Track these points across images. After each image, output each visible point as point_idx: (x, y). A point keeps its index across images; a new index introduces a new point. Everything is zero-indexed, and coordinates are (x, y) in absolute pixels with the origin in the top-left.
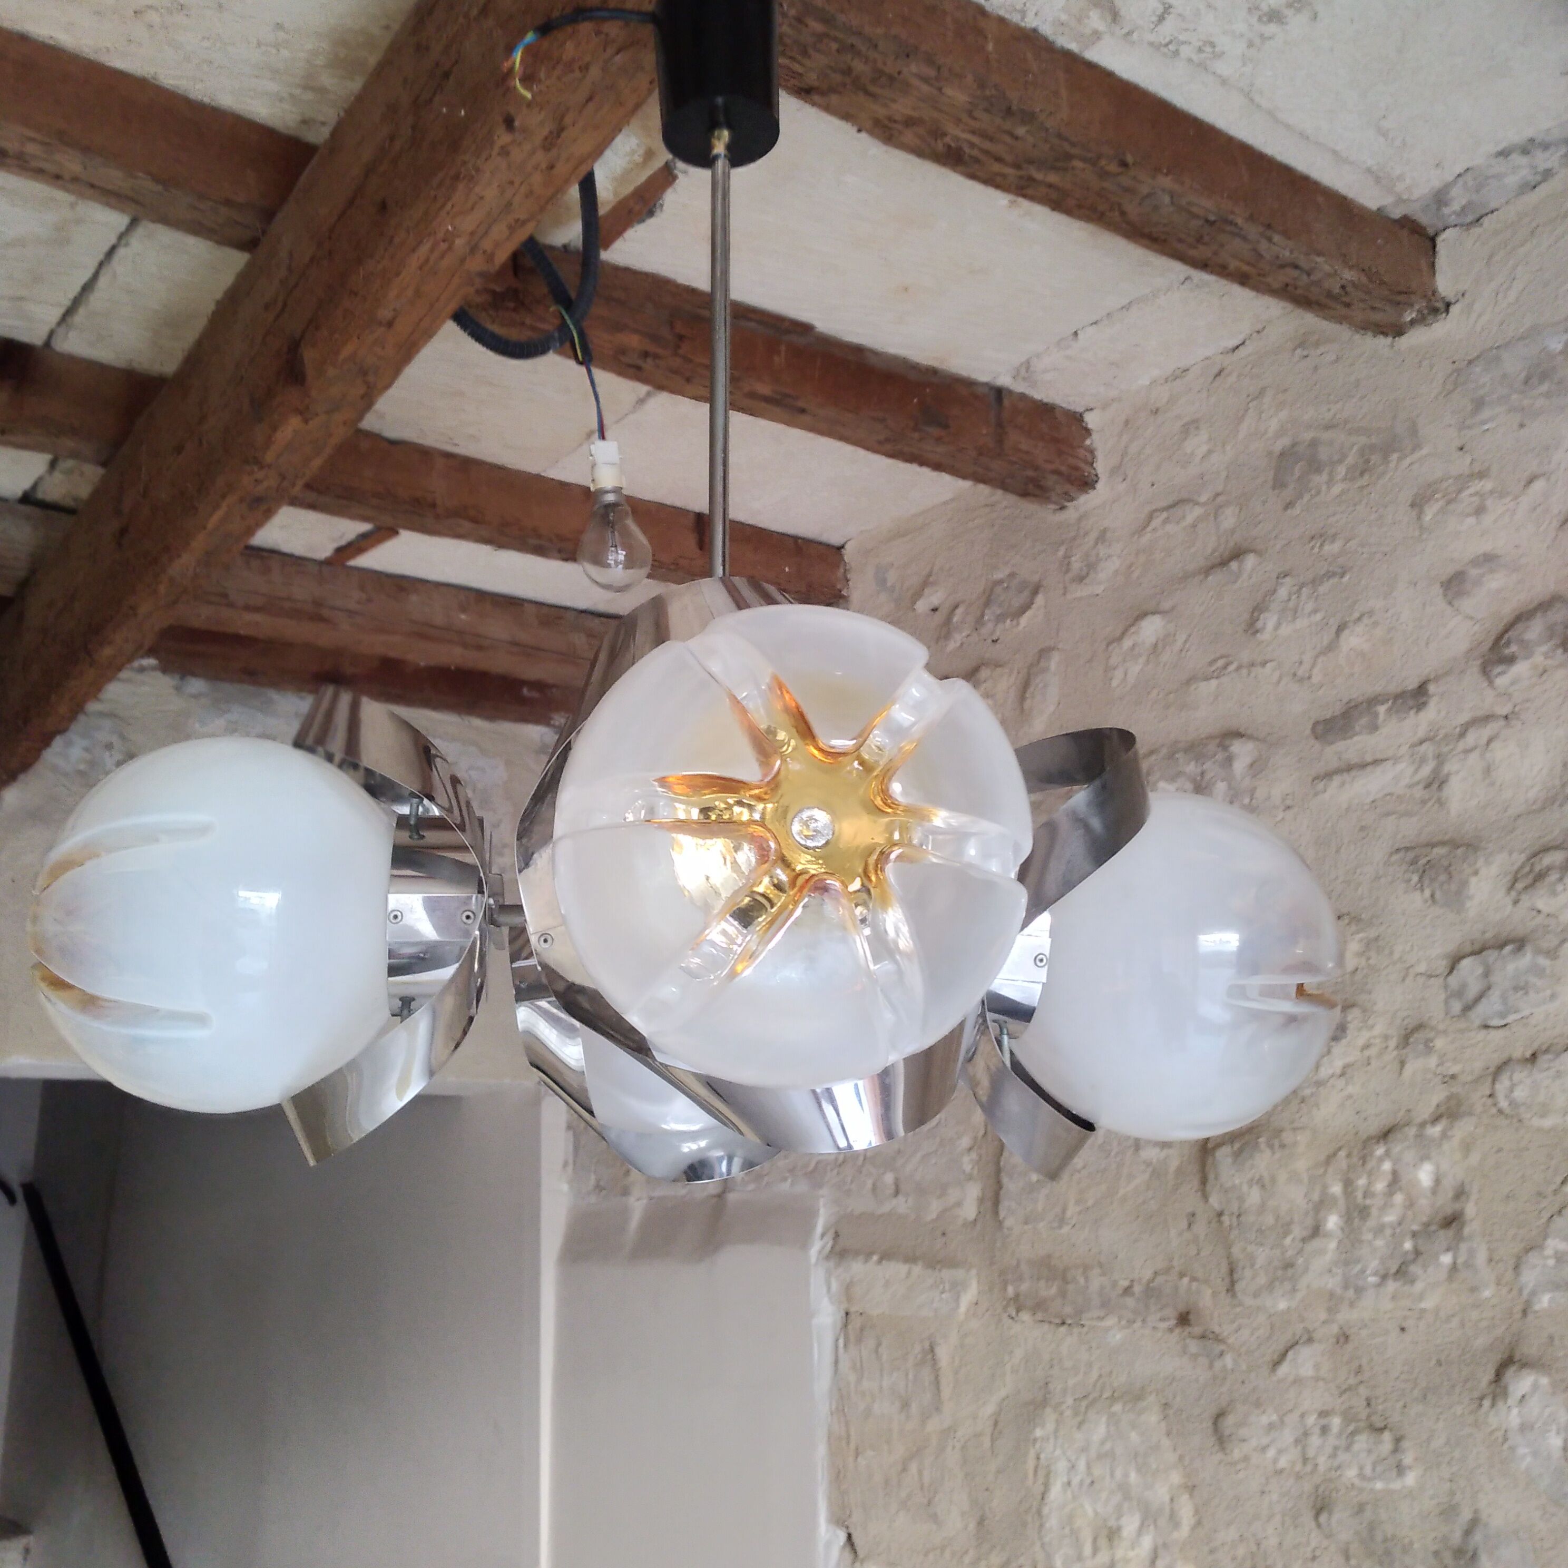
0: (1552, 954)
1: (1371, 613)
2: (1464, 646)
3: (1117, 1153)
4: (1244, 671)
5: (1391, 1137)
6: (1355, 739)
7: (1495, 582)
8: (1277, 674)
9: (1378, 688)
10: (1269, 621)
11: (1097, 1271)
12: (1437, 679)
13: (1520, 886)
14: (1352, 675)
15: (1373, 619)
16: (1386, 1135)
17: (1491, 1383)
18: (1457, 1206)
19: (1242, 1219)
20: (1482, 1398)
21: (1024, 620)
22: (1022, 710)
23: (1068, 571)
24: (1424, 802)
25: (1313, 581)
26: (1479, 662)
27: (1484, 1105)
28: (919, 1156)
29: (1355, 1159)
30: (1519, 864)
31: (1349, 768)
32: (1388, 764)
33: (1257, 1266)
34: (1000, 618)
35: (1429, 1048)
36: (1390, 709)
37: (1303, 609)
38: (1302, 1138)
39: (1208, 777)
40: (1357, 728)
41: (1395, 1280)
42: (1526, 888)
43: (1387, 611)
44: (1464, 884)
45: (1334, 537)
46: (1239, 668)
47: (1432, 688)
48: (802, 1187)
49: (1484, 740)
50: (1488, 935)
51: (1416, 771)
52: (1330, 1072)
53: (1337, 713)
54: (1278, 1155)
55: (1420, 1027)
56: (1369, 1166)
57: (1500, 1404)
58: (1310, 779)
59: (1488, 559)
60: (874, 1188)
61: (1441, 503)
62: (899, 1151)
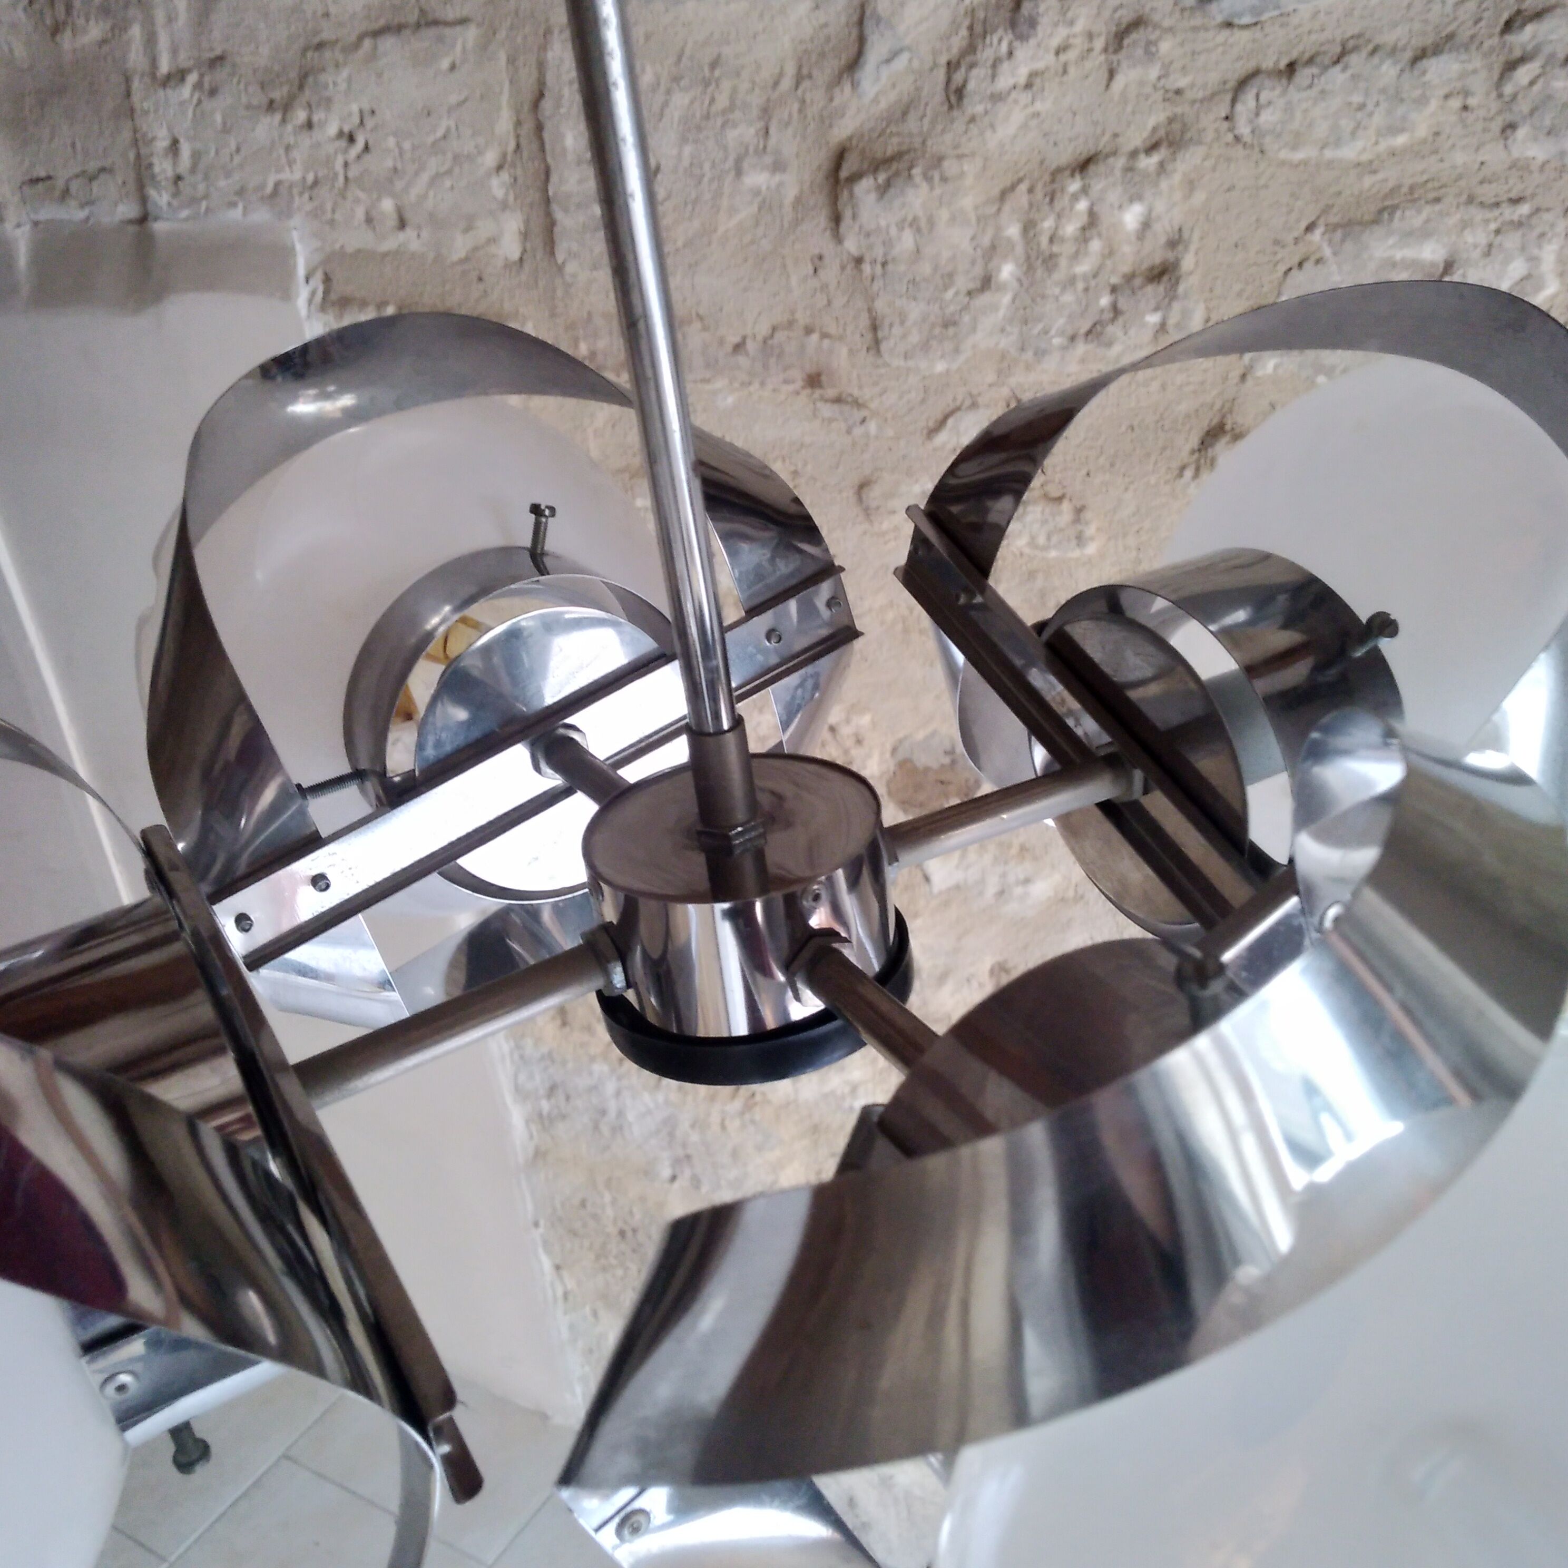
3: (711, 180)
5: (1092, 168)
11: (697, 325)
16: (1084, 165)
17: (1193, 452)
18: (1171, 256)
19: (890, 267)
20: (1183, 468)
27: (1217, 131)
28: (425, 177)
29: (1039, 194)
33: (908, 323)
35: (1150, 53)
38: (970, 168)
41: (1086, 341)
48: (261, 216)
52: (1011, 82)
54: (938, 191)
55: (1137, 23)
56: (1058, 205)
57: (1205, 476)
60: (369, 220)
62: (395, 170)
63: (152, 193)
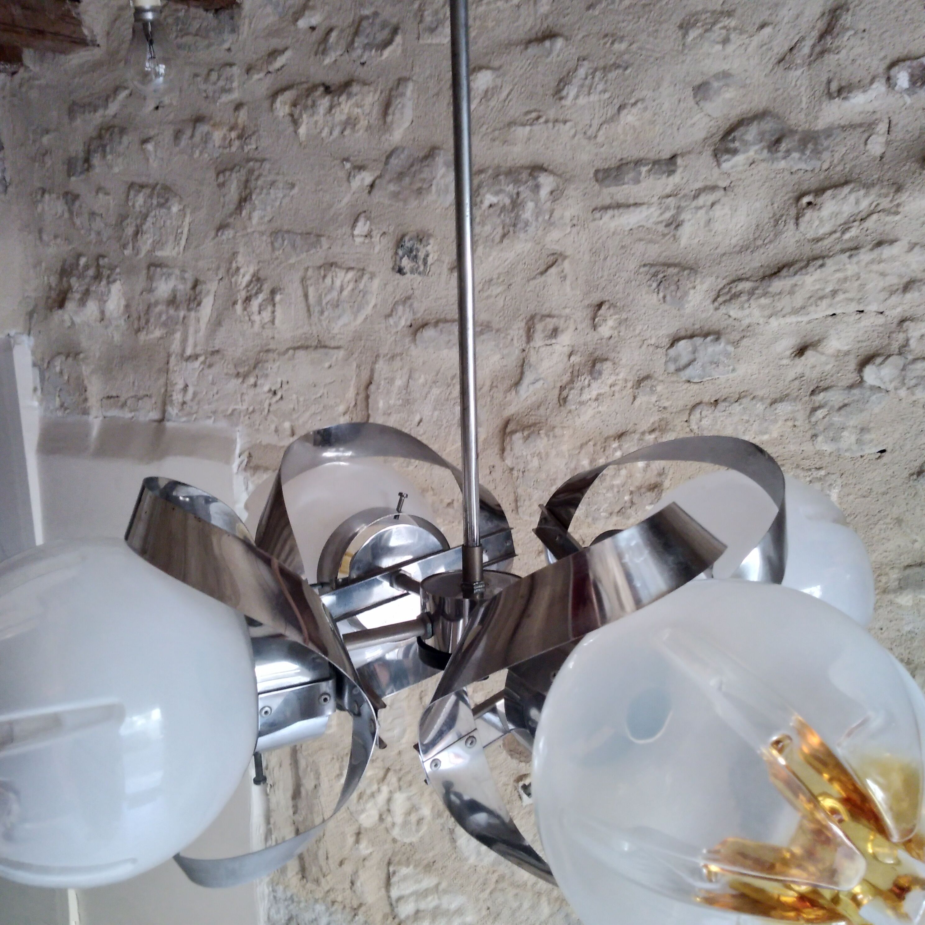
0: (736, 344)
1: (643, 100)
2: (703, 135)
3: (446, 428)
4: (550, 125)
5: (623, 438)
6: (624, 186)
7: (729, 94)
8: (573, 132)
9: (642, 155)
10: (571, 91)
11: (431, 493)
12: (683, 155)
13: (720, 300)
14: (625, 141)
15: (645, 104)
16: (620, 436)
18: (659, 479)
19: (526, 474)
21: (387, 53)
22: (385, 122)
23: (421, 21)
24: (664, 235)
25: (604, 68)
26: (712, 148)
27: (682, 426)
28: (308, 414)
29: (598, 447)
30: (721, 286)
31: (619, 206)
32: (644, 207)
33: (532, 500)
34: (367, 47)
35: (652, 390)
36: (650, 171)
37: (596, 88)
38: (567, 433)
39: (522, 197)
40: (626, 180)
41: (617, 516)
42: (725, 302)
43: (654, 101)
44: (686, 293)
45: (622, 39)
46: (546, 122)
47: (679, 161)
48: (222, 424)
49: (709, 203)
50: (697, 326)
51: (661, 214)
52: (589, 397)
53: (613, 166)
54: (551, 441)
55: (648, 377)
56: (607, 453)
58: (591, 209)
59: (725, 75)
60: (276, 431)
61: (700, 31)
62: (294, 409)
63: (169, 409)
